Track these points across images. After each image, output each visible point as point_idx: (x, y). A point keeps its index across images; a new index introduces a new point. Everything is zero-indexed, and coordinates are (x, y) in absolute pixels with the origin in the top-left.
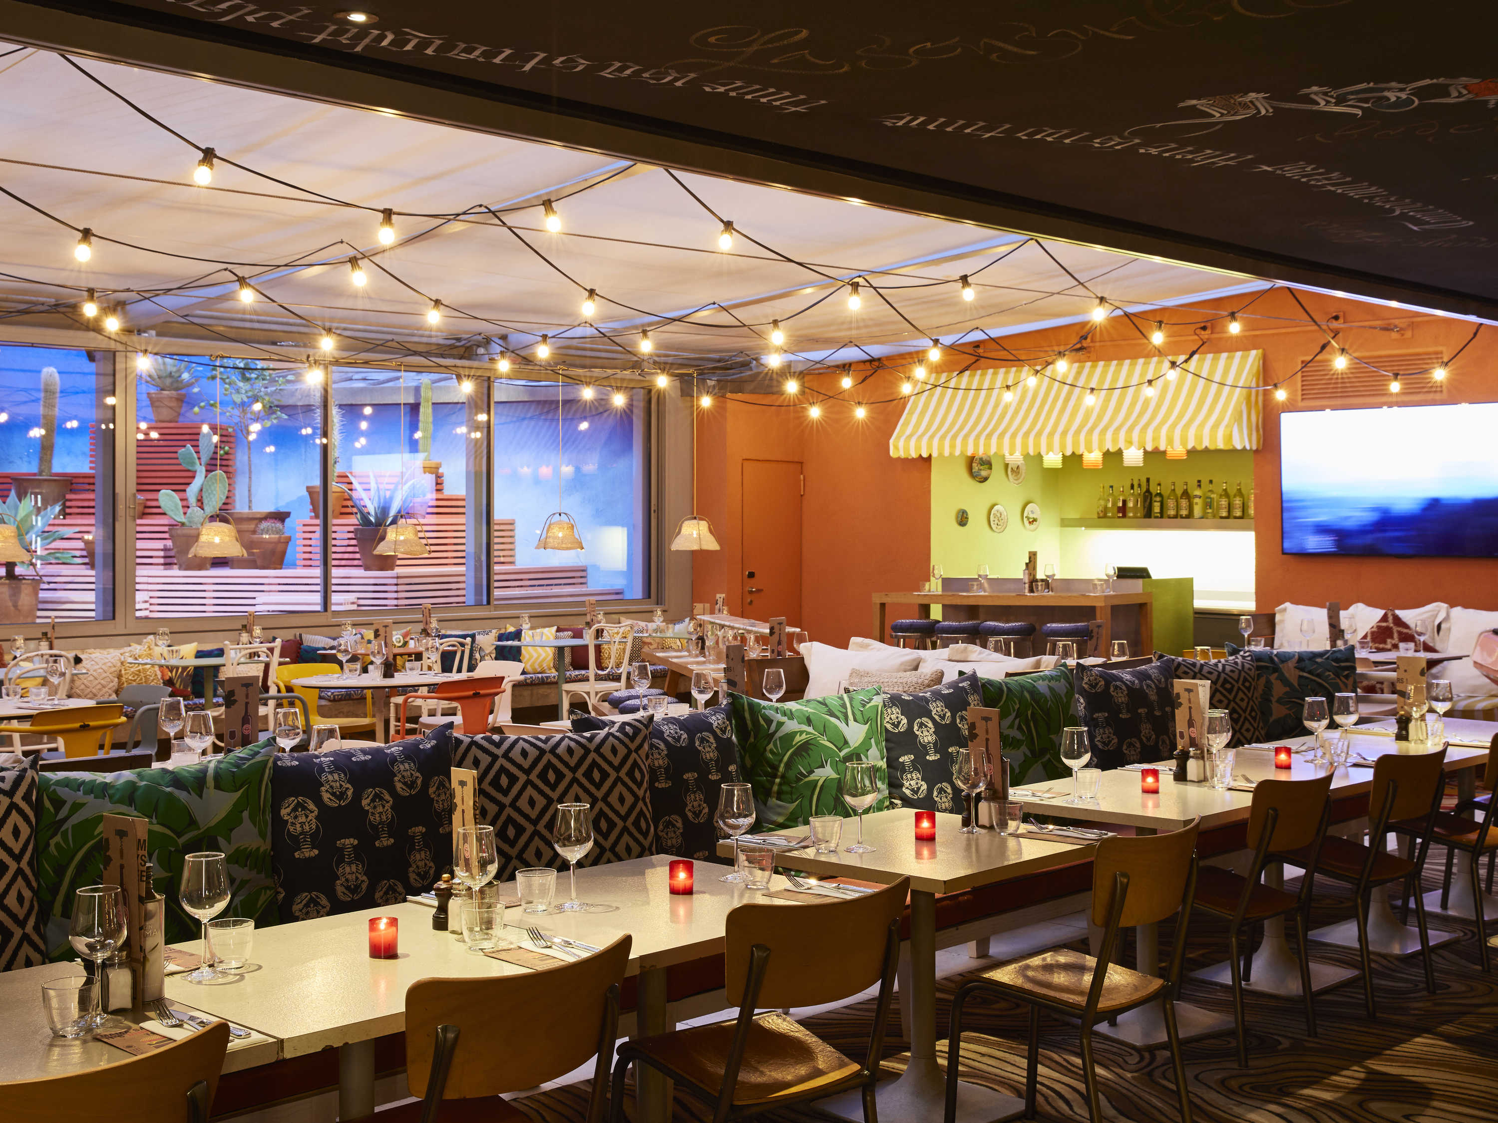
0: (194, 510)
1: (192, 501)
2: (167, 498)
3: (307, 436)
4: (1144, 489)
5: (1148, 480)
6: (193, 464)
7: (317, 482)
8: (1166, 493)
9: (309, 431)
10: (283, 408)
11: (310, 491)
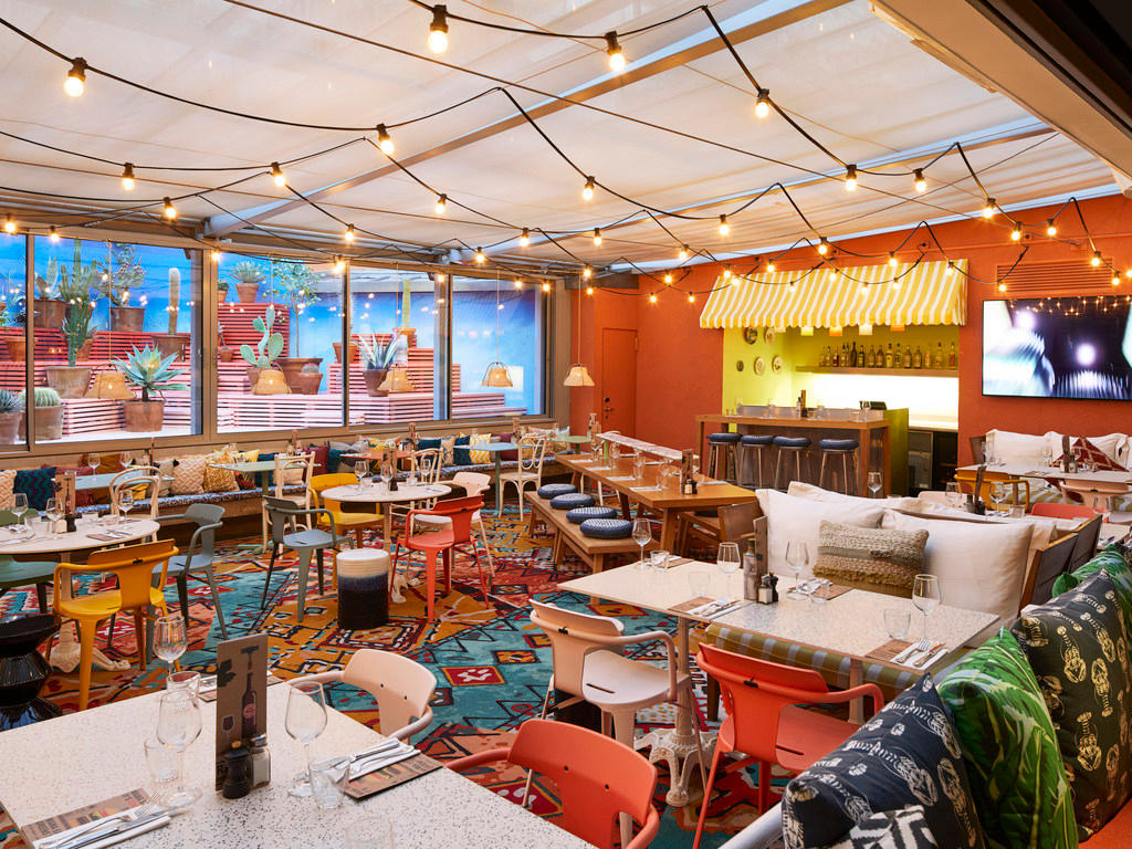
0: (262, 357)
1: (261, 351)
2: (245, 350)
3: (334, 312)
4: (851, 349)
5: (854, 344)
6: (262, 328)
7: (340, 340)
8: (867, 351)
9: (335, 309)
10: (318, 294)
11: (336, 347)
